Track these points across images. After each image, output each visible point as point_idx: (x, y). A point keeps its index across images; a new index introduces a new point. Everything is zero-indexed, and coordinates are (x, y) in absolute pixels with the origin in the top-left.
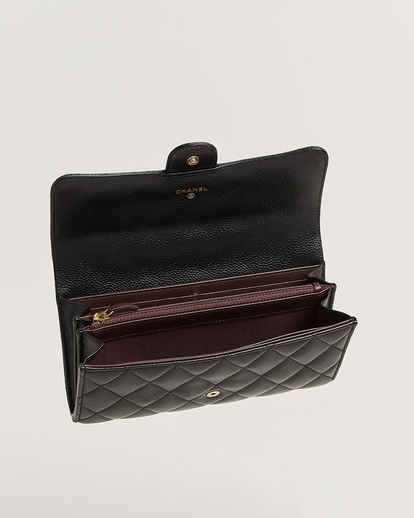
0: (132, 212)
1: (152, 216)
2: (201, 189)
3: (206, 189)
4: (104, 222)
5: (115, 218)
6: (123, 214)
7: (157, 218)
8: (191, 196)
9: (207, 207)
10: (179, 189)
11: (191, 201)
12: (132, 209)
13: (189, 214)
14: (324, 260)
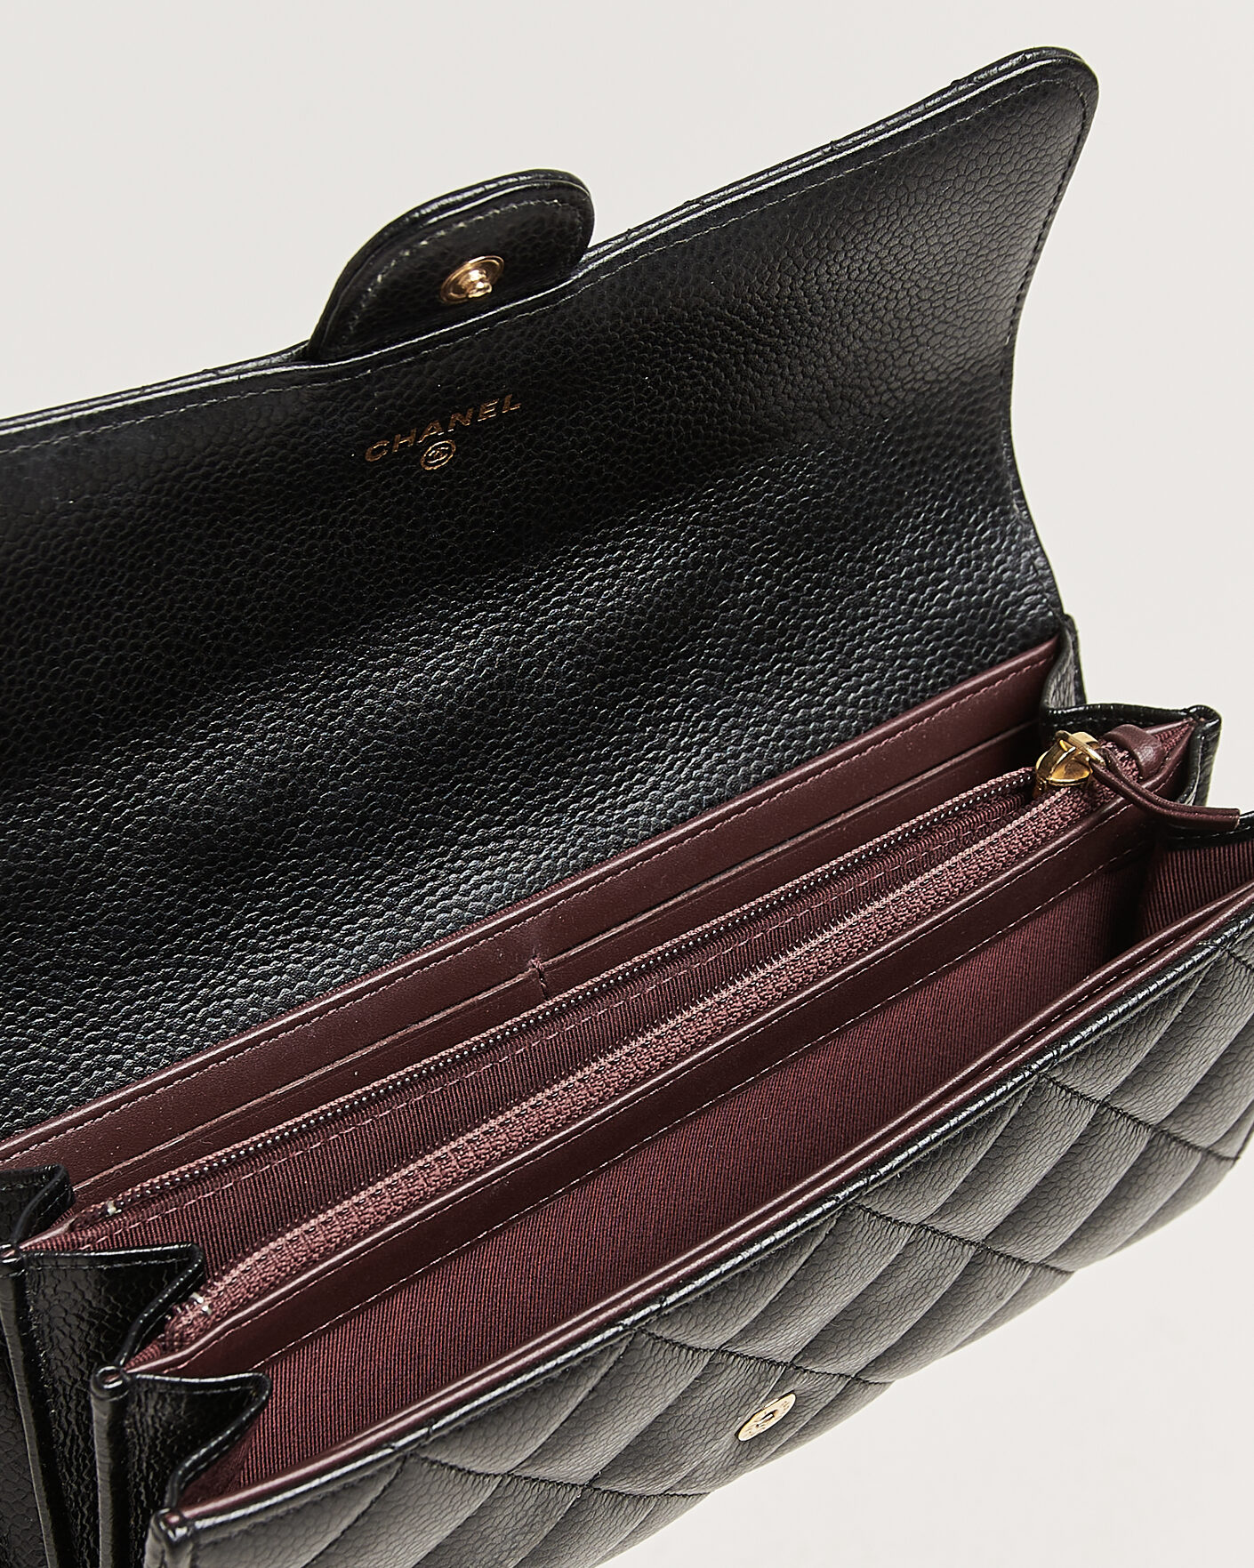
0: (151, 624)
1: (248, 614)
2: (489, 411)
3: (512, 406)
4: (14, 722)
5: (71, 679)
6: (105, 648)
7: (275, 621)
8: (438, 456)
9: (514, 489)
10: (380, 435)
11: (436, 481)
12: (146, 604)
13: (427, 551)
14: (1066, 611)
